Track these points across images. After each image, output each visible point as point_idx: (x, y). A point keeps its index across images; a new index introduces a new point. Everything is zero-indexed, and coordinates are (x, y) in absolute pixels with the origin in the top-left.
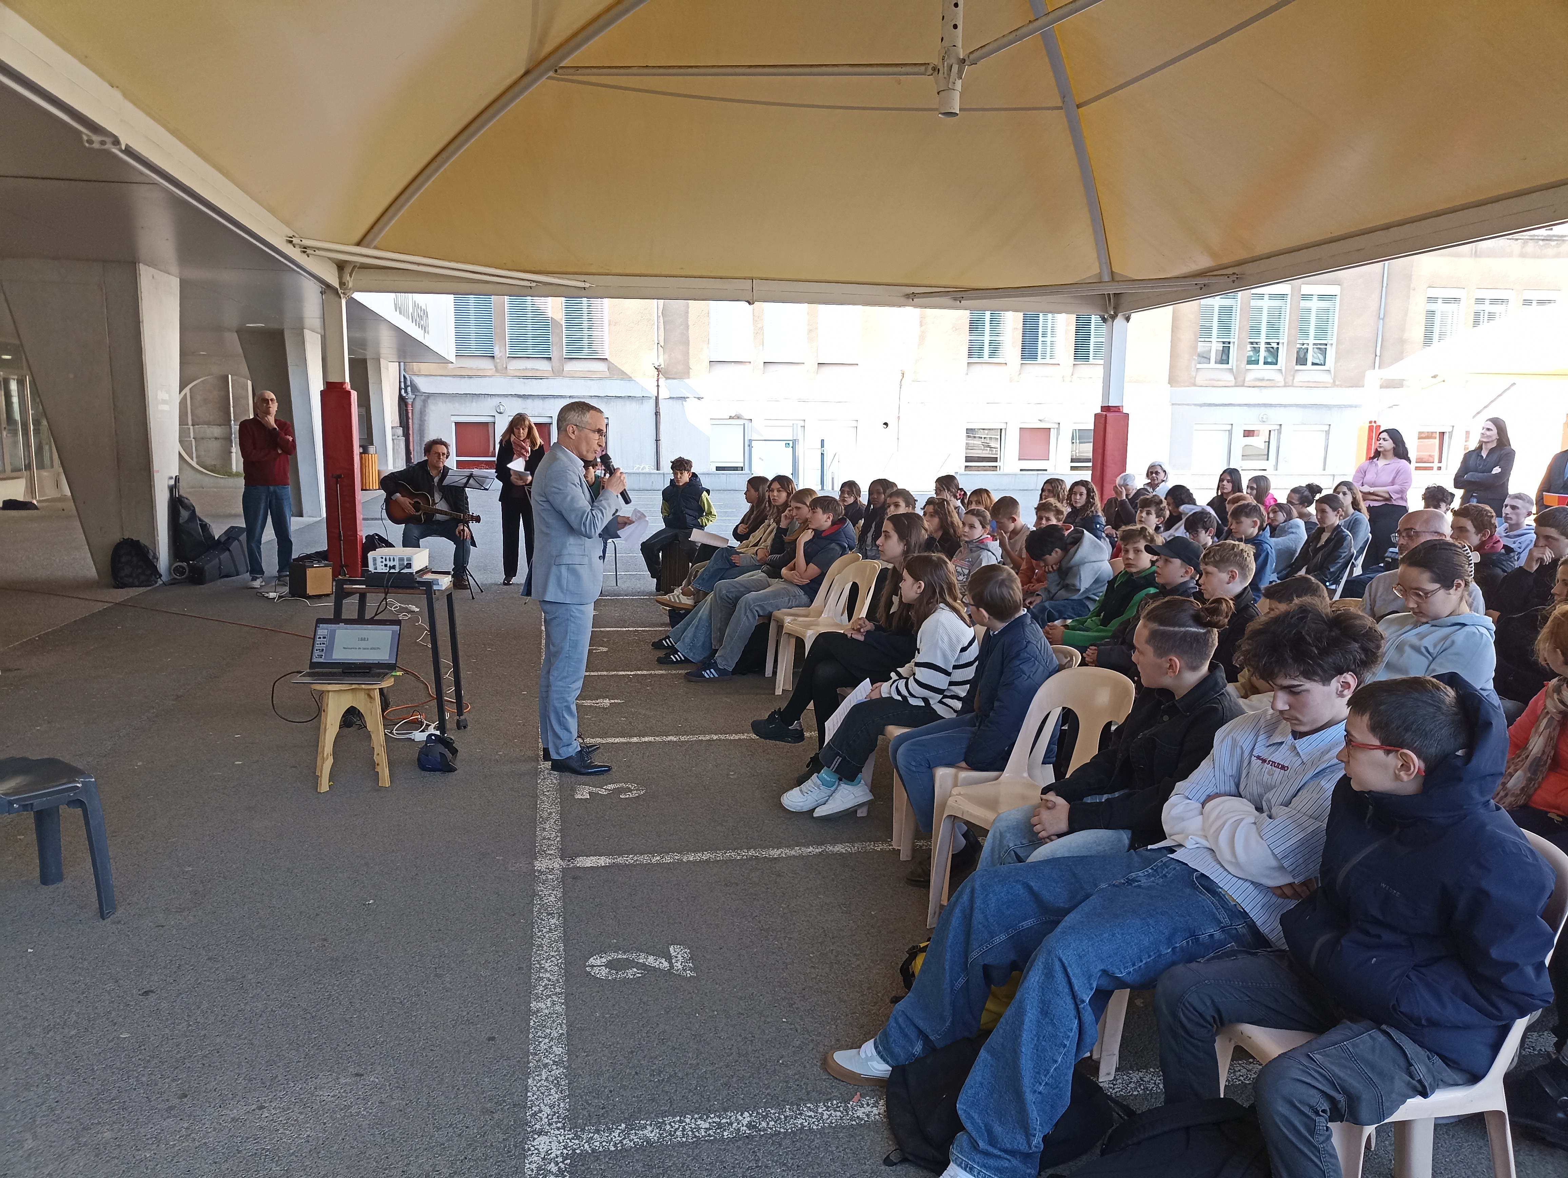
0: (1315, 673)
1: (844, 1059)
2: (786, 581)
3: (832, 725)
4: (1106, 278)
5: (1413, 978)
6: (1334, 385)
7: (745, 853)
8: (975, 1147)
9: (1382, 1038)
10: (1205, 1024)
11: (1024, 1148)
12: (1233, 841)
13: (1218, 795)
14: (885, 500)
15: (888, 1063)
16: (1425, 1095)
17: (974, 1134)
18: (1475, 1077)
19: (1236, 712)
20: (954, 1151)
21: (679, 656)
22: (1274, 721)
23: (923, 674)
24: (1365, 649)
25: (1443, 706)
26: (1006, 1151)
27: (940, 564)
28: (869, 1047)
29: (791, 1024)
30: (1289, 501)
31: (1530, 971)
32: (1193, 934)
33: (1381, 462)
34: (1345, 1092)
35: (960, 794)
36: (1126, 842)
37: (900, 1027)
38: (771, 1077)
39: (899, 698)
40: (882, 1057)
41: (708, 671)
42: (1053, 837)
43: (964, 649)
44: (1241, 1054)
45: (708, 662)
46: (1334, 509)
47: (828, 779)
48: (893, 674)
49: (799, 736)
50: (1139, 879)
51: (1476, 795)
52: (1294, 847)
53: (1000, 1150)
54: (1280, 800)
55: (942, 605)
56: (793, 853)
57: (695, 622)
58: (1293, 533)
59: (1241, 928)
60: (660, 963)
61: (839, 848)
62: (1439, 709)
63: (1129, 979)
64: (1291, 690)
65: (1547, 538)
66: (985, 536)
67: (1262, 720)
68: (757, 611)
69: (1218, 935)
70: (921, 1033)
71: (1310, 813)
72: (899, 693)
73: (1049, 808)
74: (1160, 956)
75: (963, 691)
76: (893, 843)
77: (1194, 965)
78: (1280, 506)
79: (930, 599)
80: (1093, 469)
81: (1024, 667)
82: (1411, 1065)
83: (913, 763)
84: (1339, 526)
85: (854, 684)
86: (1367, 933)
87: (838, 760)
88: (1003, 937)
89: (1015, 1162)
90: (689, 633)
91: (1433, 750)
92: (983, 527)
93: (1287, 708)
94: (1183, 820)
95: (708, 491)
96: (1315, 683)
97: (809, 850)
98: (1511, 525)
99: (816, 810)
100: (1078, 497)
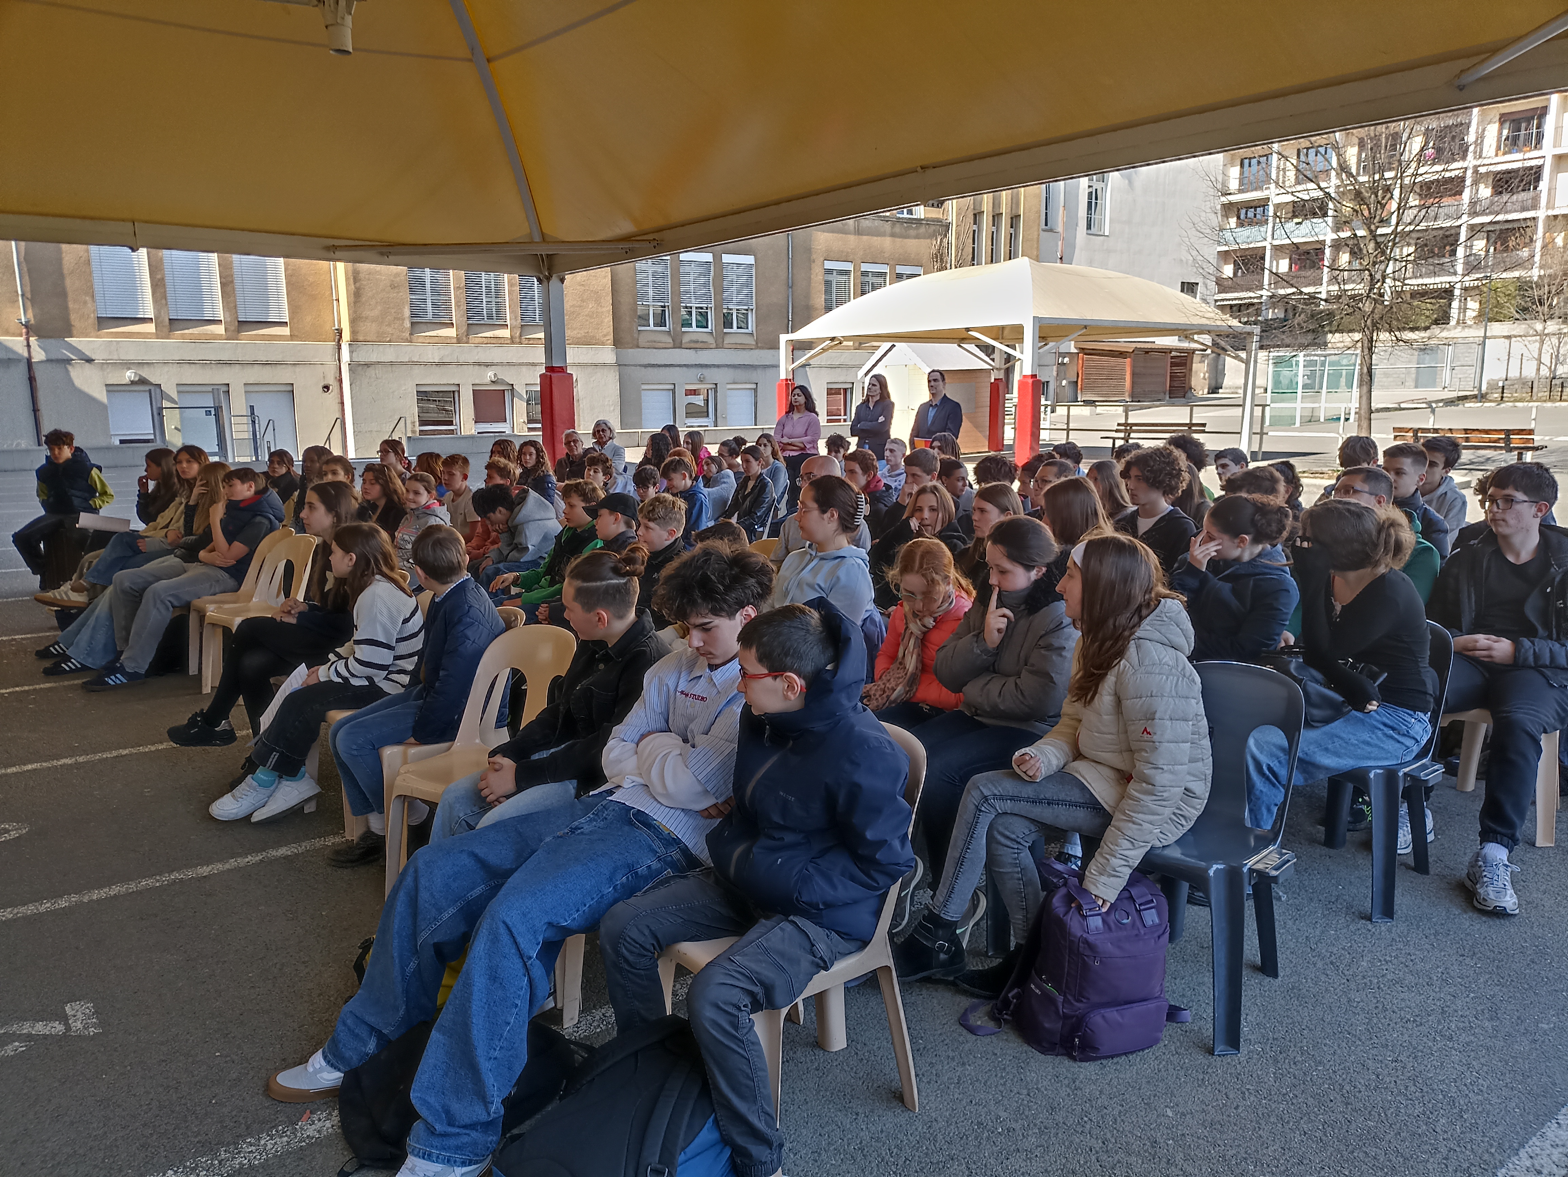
0: (722, 609)
1: (288, 1079)
2: (205, 564)
3: (266, 720)
4: (537, 238)
5: (810, 869)
6: (757, 347)
7: (166, 878)
8: (432, 1132)
9: (789, 927)
10: (646, 953)
11: (483, 1117)
12: (663, 776)
13: (650, 733)
14: (321, 468)
15: (339, 1070)
16: (826, 969)
17: (430, 1119)
18: (863, 943)
19: (661, 653)
20: (411, 1142)
21: (73, 664)
22: (693, 657)
23: (365, 652)
24: (760, 584)
25: (810, 628)
26: (465, 1127)
27: (373, 533)
28: (317, 1060)
29: (227, 1056)
30: (720, 454)
31: (897, 844)
32: (631, 868)
33: (796, 416)
34: (762, 983)
35: (408, 772)
36: (573, 791)
37: (349, 1029)
38: (201, 1122)
39: (340, 680)
40: (332, 1066)
41: (113, 677)
42: (501, 799)
43: (406, 621)
44: (681, 971)
45: (112, 668)
46: (756, 460)
47: (265, 778)
48: (331, 656)
49: (229, 737)
50: (581, 826)
51: (845, 702)
52: (714, 770)
53: (459, 1127)
54: (701, 730)
55: (378, 577)
56: (227, 866)
57: (92, 622)
58: (724, 483)
59: (675, 854)
60: (52, 1027)
61: (283, 851)
62: (808, 631)
63: (574, 925)
64: (705, 628)
65: (914, 475)
66: (432, 501)
67: (684, 658)
68: (170, 602)
69: (655, 865)
70: (372, 1029)
71: (725, 737)
72: (338, 674)
73: (497, 770)
74: (602, 897)
75: (411, 664)
76: (346, 834)
77: (632, 900)
78: (711, 458)
79: (364, 571)
80: (543, 429)
81: (469, 633)
82: (813, 945)
83: (355, 747)
84: (761, 474)
85: (287, 670)
86: (774, 839)
87: (274, 757)
88: (452, 911)
89: (474, 1134)
90: (84, 636)
91: (809, 667)
92: (429, 492)
93: (702, 644)
94: (621, 762)
95: (100, 468)
96: (722, 619)
97: (247, 860)
98: (892, 466)
99: (254, 815)
100: (528, 457)
